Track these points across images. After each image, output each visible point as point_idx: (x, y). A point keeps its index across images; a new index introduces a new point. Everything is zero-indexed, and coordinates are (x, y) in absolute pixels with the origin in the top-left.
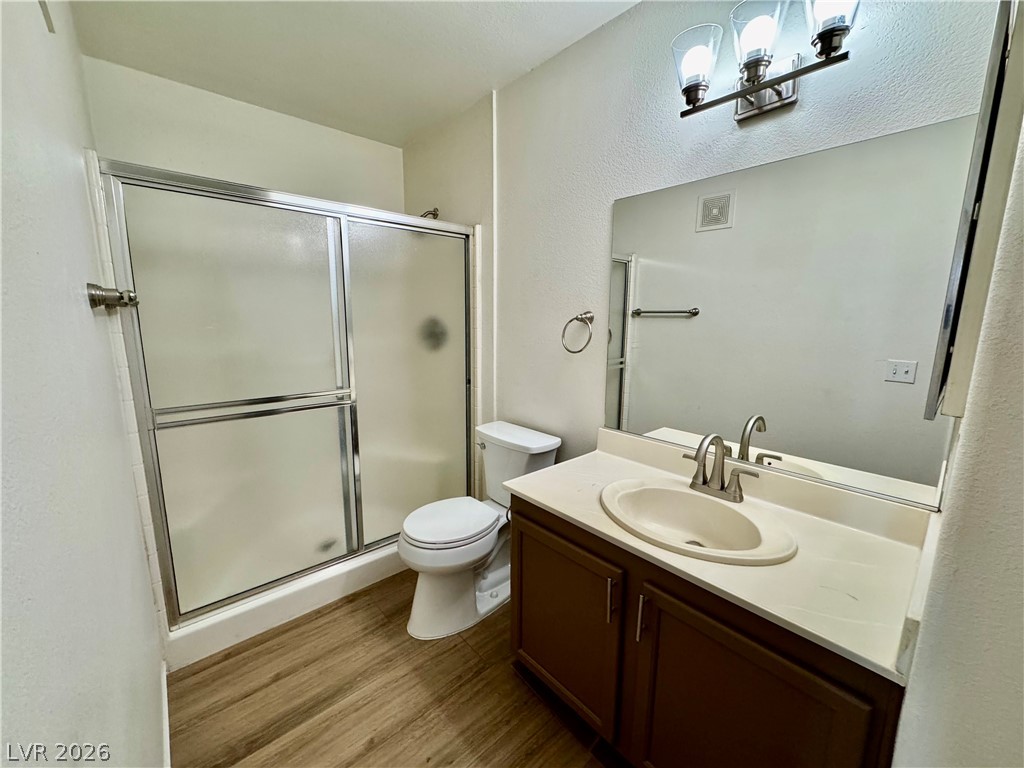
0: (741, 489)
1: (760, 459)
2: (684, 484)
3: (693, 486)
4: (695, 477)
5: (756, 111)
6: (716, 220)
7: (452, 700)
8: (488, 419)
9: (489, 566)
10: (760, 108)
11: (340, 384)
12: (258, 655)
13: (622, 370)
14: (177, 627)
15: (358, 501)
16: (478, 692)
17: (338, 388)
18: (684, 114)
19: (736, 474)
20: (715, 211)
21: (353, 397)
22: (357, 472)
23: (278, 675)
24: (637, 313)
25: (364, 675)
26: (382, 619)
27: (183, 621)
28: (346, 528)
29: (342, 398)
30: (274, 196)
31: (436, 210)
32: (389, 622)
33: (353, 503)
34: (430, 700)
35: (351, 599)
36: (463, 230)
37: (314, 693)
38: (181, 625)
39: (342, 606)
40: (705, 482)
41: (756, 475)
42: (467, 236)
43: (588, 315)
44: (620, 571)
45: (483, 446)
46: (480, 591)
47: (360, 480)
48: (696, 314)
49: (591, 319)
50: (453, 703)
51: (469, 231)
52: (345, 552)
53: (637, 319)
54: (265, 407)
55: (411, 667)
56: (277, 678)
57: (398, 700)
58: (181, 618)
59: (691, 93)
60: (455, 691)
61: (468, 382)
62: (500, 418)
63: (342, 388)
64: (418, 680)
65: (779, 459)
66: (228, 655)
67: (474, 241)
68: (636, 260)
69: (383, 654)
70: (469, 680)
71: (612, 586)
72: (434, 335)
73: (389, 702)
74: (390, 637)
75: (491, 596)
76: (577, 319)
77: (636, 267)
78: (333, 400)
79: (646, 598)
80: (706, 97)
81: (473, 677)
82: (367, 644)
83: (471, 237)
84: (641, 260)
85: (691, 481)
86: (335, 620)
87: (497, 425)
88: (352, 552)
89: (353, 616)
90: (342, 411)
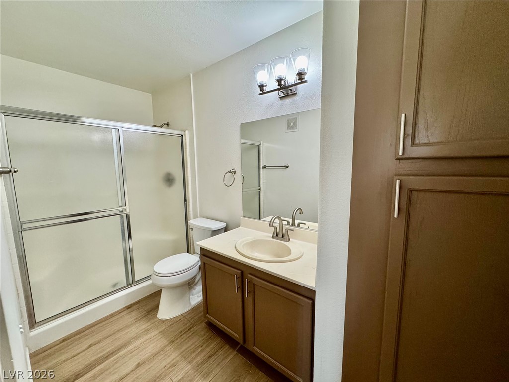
0: (289, 236)
1: (299, 225)
2: (270, 237)
3: (273, 237)
4: (274, 234)
5: (286, 95)
6: (292, 128)
7: (177, 341)
8: (195, 217)
9: (196, 284)
10: (287, 94)
11: (120, 205)
12: (79, 338)
13: (259, 192)
14: (34, 330)
15: (132, 261)
16: (189, 337)
17: (120, 207)
18: (260, 94)
19: (287, 231)
20: (292, 124)
21: (128, 211)
22: (131, 247)
23: (91, 344)
24: (264, 167)
25: (136, 338)
26: (145, 314)
27: (37, 327)
28: (126, 273)
29: (122, 211)
30: (84, 120)
31: (168, 123)
32: (148, 314)
33: (129, 262)
34: (167, 343)
35: (128, 307)
36: (181, 133)
37: (109, 350)
38: (37, 328)
39: (124, 311)
40: (277, 235)
41: (292, 230)
42: (182, 135)
43: (234, 170)
44: (240, 272)
45: (192, 230)
46: (193, 295)
47: (132, 251)
48: (288, 167)
49: (235, 172)
50: (178, 343)
51: (183, 134)
52: (125, 285)
53: (265, 169)
54: (81, 217)
55: (158, 332)
56: (90, 346)
57: (152, 346)
58: (37, 325)
59: (261, 87)
60: (179, 338)
61: (186, 201)
62: (201, 217)
63: (122, 207)
64: (162, 336)
65: (305, 224)
66: (64, 340)
67: (186, 138)
68: (263, 143)
69: (144, 328)
70: (186, 333)
71: (237, 278)
72: (169, 180)
73: (147, 347)
74: (149, 321)
75: (198, 297)
76: (229, 172)
77: (263, 147)
78: (117, 212)
79: (249, 280)
80: (267, 89)
81: (187, 331)
82: (137, 325)
83: (184, 136)
84: (264, 144)
85: (272, 235)
86: (121, 317)
87: (199, 219)
88: (129, 285)
89: (130, 315)
90: (122, 217)
